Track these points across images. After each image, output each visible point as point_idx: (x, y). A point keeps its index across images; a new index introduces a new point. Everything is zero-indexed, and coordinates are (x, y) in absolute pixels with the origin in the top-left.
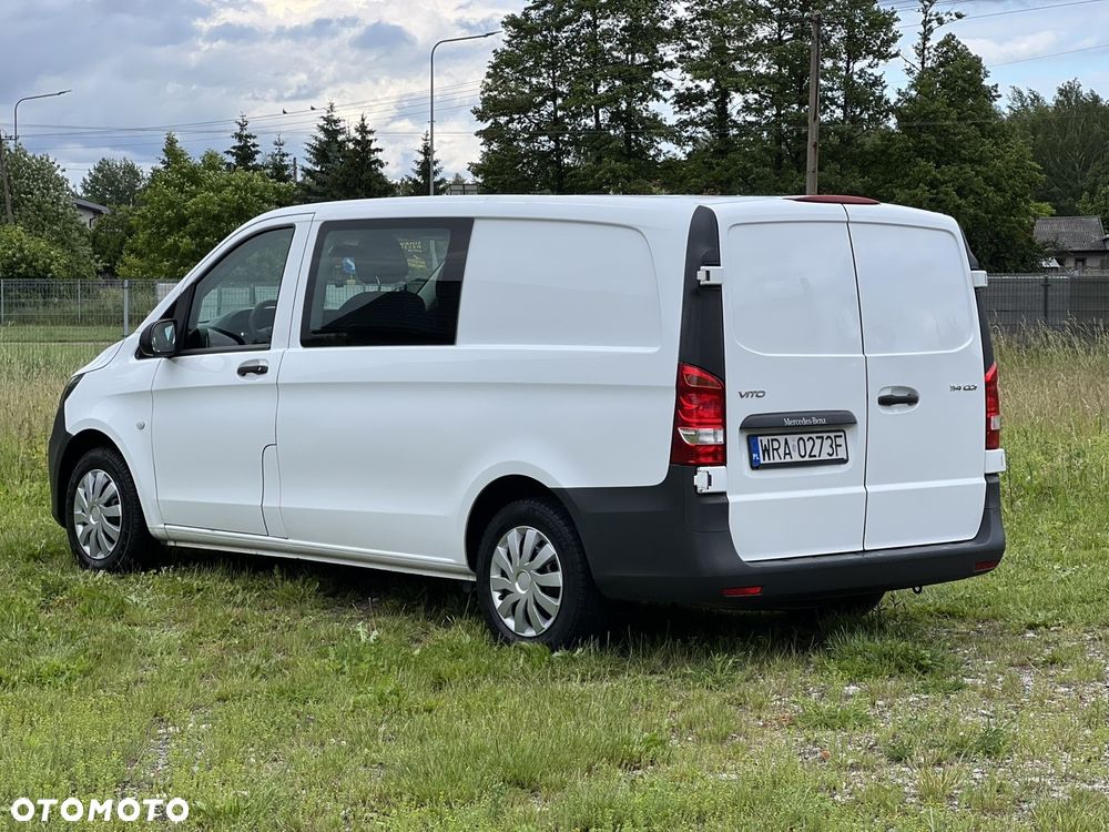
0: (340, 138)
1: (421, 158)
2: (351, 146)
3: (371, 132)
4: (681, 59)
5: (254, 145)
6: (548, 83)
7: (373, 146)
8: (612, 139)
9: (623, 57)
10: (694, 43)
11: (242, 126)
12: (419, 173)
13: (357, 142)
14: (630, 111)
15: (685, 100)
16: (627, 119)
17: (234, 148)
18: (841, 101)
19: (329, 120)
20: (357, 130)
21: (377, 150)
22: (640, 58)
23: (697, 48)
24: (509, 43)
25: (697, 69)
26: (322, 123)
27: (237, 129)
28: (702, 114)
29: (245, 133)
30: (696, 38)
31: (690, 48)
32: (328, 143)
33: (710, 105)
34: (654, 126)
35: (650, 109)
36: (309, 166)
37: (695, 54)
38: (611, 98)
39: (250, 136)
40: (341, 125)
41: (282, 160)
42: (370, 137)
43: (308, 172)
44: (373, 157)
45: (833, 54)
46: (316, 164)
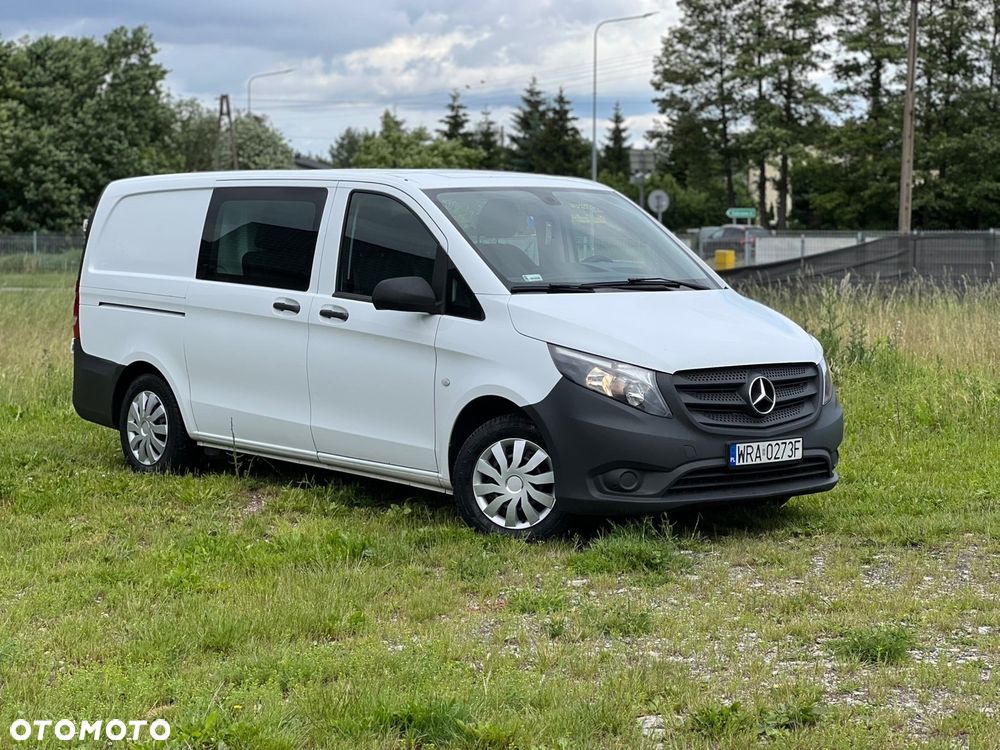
0: (542, 108)
1: (612, 125)
2: (551, 115)
3: (568, 103)
4: (840, 33)
5: (464, 115)
6: (716, 56)
7: (570, 115)
8: (772, 107)
9: (785, 32)
10: (853, 19)
11: (455, 98)
12: (610, 139)
13: (556, 112)
14: (791, 81)
15: (844, 70)
16: (787, 88)
17: (448, 117)
18: (988, 70)
19: (532, 92)
20: (556, 101)
21: (574, 119)
22: (802, 33)
23: (855, 23)
24: (682, 21)
25: (854, 42)
26: (526, 95)
27: (450, 101)
28: (858, 84)
29: (456, 104)
30: (852, 13)
31: (849, 23)
32: (530, 113)
33: (866, 75)
34: (813, 95)
35: (809, 79)
36: (515, 133)
37: (853, 28)
38: (774, 69)
39: (460, 107)
40: (542, 96)
41: (489, 128)
42: (567, 107)
43: (514, 139)
44: (570, 125)
45: (981, 27)
46: (519, 131)
